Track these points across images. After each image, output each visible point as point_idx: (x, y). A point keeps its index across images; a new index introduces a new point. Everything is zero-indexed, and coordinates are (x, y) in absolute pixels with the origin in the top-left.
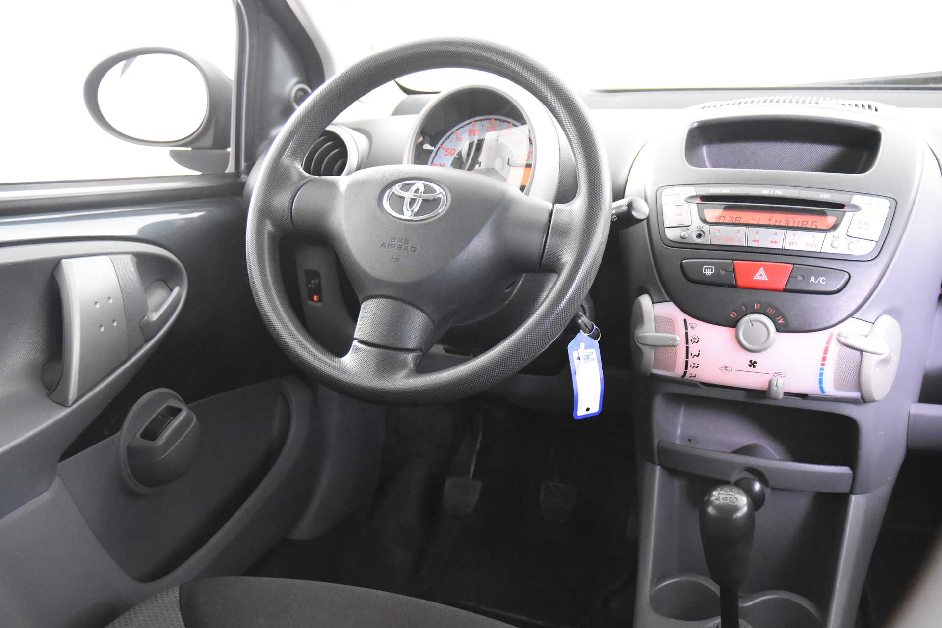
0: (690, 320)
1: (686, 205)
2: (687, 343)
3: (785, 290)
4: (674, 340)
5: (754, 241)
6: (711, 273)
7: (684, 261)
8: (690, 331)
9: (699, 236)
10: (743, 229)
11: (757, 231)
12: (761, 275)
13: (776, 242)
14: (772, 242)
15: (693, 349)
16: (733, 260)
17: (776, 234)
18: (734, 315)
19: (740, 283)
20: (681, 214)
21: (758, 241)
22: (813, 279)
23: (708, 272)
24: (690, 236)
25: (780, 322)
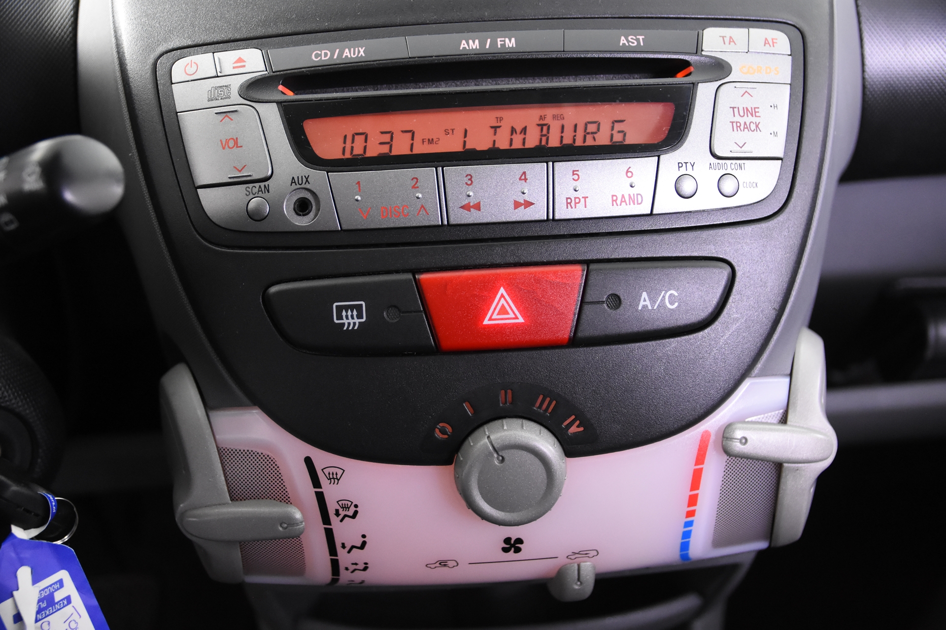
0: (323, 459)
1: (246, 111)
2: (326, 519)
3: (575, 342)
4: (289, 522)
5: (467, 207)
6: (357, 321)
7: (273, 289)
8: (327, 488)
9: (302, 207)
10: (427, 174)
11: (470, 177)
12: (503, 311)
13: (528, 204)
14: (517, 205)
15: (345, 532)
16: (414, 272)
17: (524, 177)
18: (443, 432)
19: (447, 342)
20: (236, 141)
21: (477, 207)
22: (644, 301)
23: (351, 321)
24: (276, 208)
25: (574, 429)
